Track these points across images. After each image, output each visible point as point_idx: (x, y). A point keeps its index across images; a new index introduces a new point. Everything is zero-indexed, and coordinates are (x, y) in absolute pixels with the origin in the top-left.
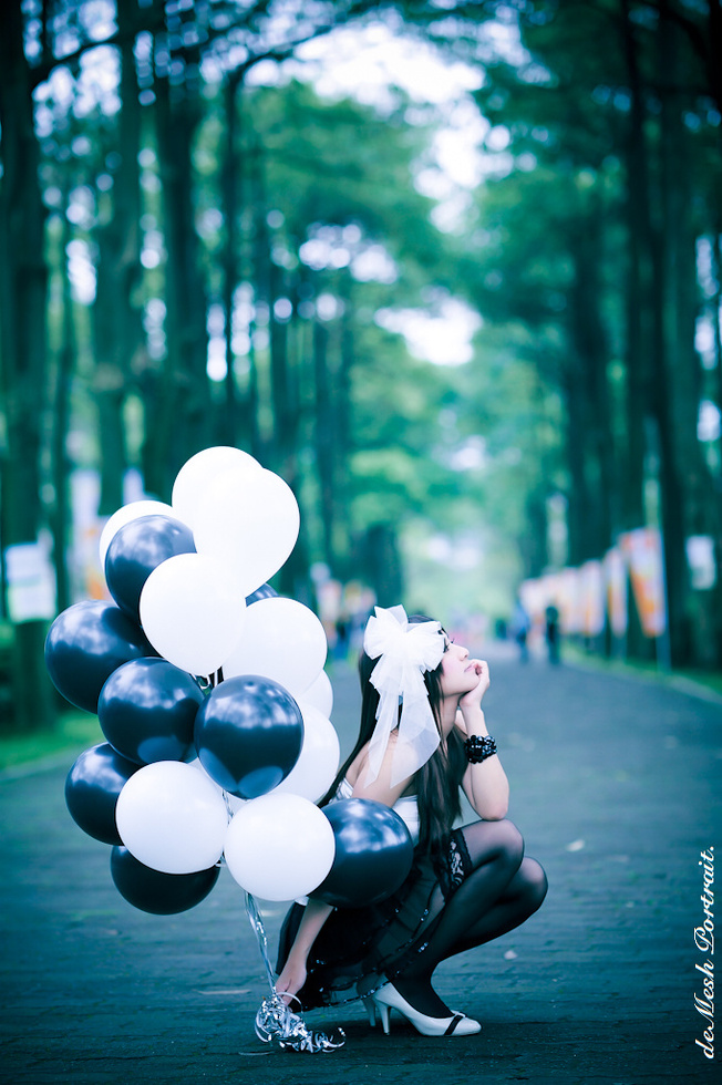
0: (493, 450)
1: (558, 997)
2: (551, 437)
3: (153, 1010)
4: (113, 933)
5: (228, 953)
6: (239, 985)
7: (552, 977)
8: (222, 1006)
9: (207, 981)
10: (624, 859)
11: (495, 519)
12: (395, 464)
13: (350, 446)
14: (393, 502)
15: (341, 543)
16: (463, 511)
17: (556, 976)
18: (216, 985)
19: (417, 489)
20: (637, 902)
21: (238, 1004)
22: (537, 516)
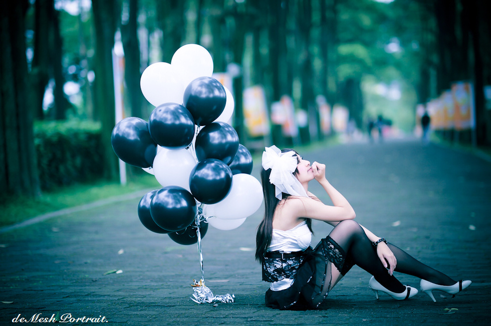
0: (404, 44)
1: (358, 286)
2: (430, 38)
3: (185, 288)
4: (180, 256)
5: (227, 265)
6: (226, 278)
7: (359, 278)
8: (215, 286)
9: (213, 276)
10: (415, 230)
11: (406, 76)
12: (359, 50)
13: (337, 42)
14: (357, 68)
15: (332, 86)
16: (392, 72)
17: (361, 278)
18: (216, 278)
19: (369, 62)
20: (412, 248)
21: (222, 286)
22: (425, 75)
